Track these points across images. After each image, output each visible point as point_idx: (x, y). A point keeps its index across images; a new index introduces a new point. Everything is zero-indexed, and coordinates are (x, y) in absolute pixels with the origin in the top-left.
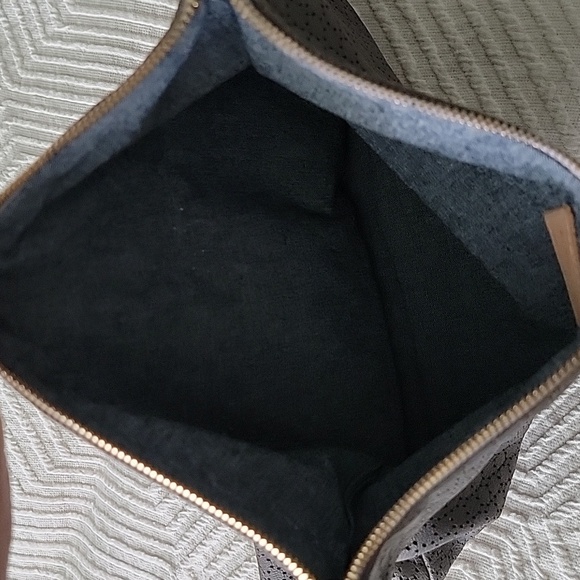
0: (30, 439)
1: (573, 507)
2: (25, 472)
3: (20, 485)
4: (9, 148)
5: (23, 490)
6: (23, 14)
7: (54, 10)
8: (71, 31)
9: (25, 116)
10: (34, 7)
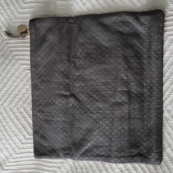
0: (26, 124)
1: (167, 101)
2: (26, 133)
3: (25, 137)
4: (8, 51)
5: (25, 138)
6: (5, 19)
7: (14, 16)
8: (20, 20)
9: (11, 43)
10: (8, 16)
